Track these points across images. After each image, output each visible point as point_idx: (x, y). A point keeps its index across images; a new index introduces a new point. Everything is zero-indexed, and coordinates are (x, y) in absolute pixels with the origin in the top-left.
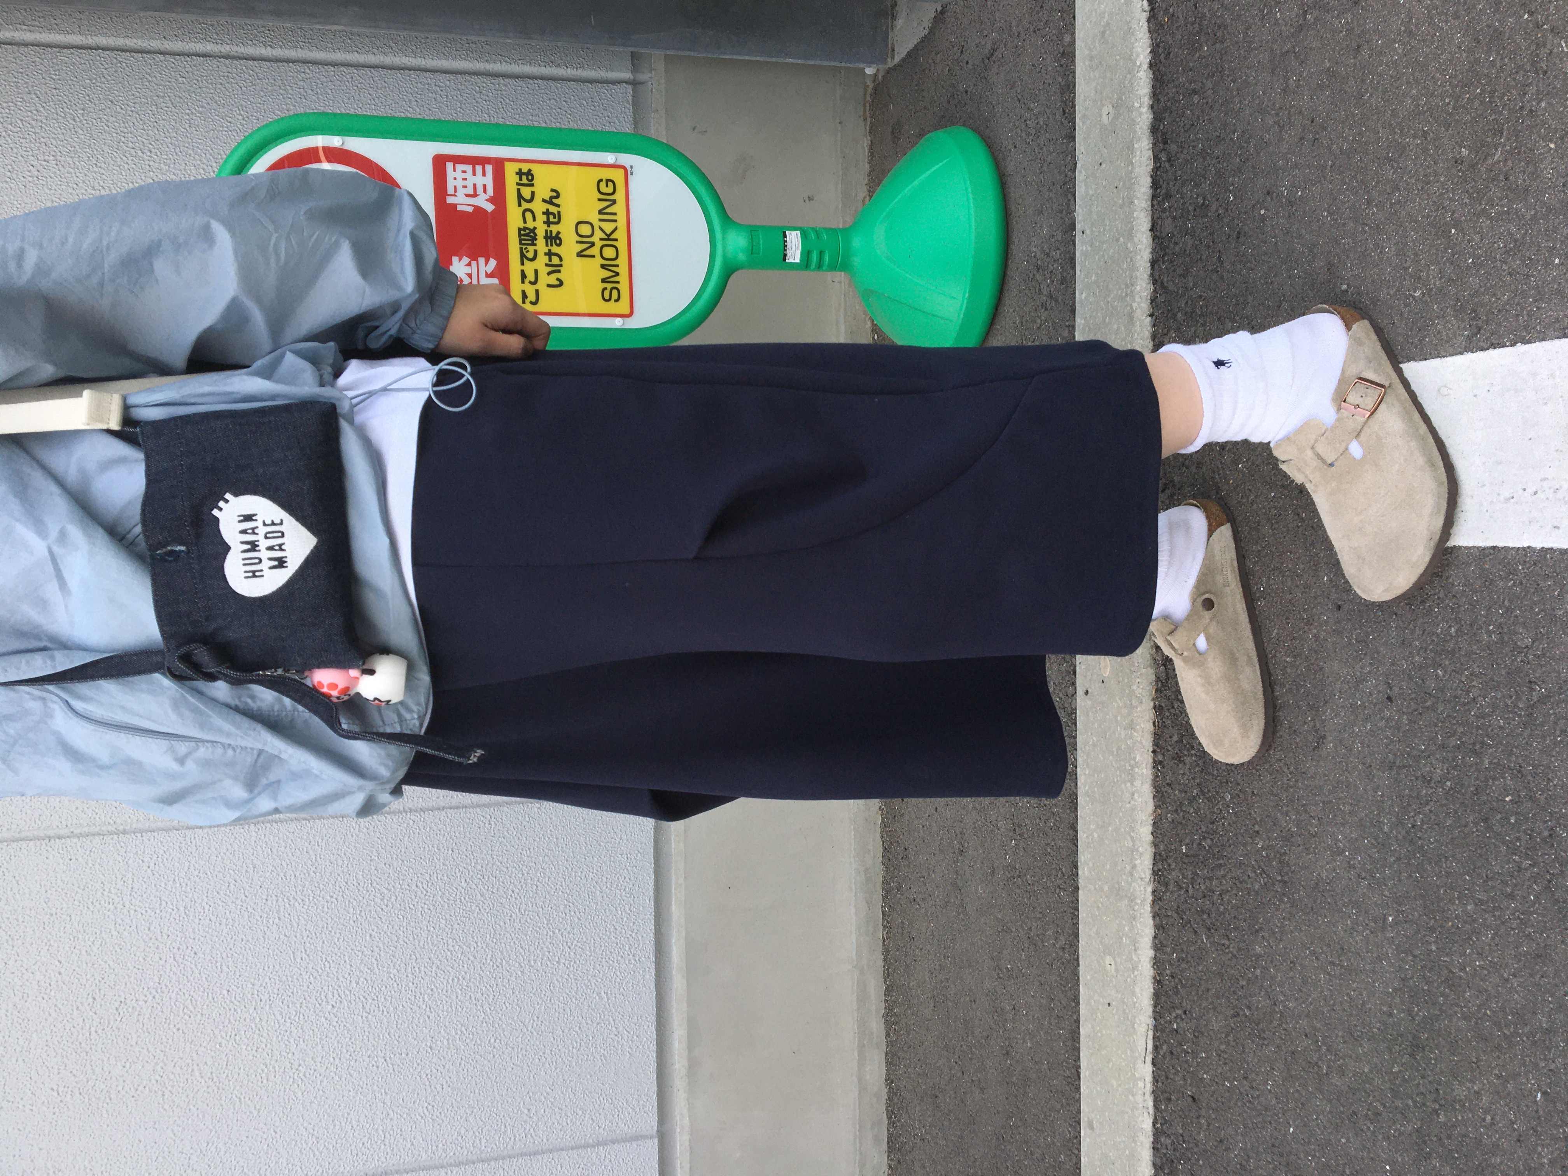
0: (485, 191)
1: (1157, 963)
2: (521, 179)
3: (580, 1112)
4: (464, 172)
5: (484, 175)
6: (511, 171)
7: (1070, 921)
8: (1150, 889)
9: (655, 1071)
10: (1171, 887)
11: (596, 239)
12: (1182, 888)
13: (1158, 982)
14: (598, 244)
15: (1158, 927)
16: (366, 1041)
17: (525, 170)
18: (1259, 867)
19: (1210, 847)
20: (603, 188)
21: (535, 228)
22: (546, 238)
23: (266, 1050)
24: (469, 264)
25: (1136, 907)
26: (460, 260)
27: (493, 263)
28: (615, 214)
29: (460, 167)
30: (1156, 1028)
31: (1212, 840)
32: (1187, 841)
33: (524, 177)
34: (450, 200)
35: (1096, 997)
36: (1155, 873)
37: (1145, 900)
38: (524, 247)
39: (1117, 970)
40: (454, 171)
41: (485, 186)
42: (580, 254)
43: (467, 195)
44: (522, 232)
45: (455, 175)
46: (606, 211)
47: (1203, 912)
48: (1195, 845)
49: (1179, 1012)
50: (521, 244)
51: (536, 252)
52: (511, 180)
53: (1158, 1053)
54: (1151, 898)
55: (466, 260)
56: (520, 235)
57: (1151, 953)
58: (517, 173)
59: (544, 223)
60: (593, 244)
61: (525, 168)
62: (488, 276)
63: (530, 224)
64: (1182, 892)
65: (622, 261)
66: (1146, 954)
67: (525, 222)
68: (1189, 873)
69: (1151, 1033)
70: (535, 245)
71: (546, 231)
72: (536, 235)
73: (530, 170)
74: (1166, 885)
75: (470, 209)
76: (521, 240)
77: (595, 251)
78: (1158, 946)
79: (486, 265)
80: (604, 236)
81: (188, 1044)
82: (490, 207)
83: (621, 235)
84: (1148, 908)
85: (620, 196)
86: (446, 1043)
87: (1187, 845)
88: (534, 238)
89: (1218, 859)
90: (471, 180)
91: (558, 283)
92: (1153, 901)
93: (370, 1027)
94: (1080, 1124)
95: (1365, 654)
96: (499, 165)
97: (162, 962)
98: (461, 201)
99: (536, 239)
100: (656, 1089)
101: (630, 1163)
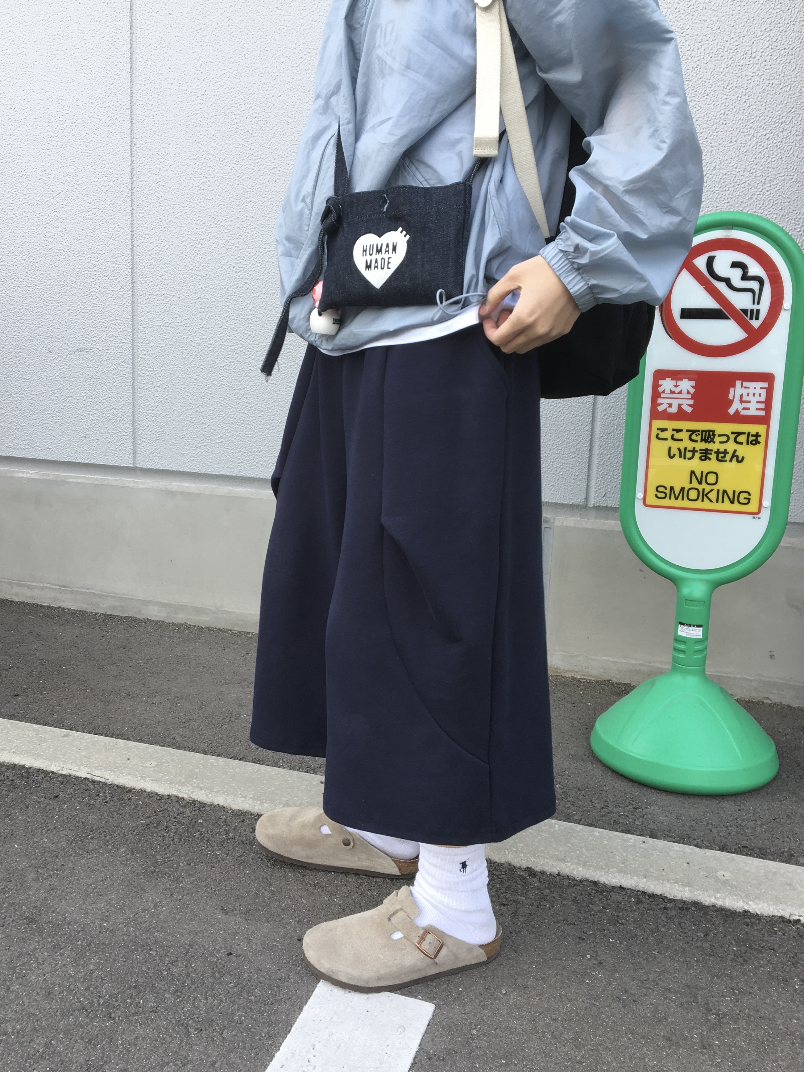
0: (744, 409)
1: (142, 792)
2: (753, 436)
3: (153, 419)
4: (760, 395)
5: (757, 409)
6: (760, 429)
7: (188, 745)
8: (186, 796)
9: (172, 469)
10: (181, 809)
11: (704, 485)
12: (178, 815)
13: (130, 790)
14: (700, 487)
15: (161, 798)
16: (211, 286)
17: (759, 439)
18: (169, 861)
19: (194, 836)
20: (743, 496)
21: (714, 442)
22: (707, 450)
23: (213, 224)
24: (689, 393)
25: (177, 786)
26: (692, 386)
27: (689, 410)
28: (723, 502)
29: (764, 392)
30: (105, 784)
31: (198, 838)
32: (204, 824)
33: (754, 438)
34: (738, 383)
35: (137, 753)
36: (194, 801)
37: (180, 792)
38: (700, 433)
39: (146, 767)
40: (761, 388)
41: (748, 409)
42: (692, 472)
43: (741, 396)
44: (711, 433)
45: (758, 388)
46: (725, 496)
47: (158, 824)
48: (200, 828)
49: (108, 799)
50: (703, 431)
51: (696, 441)
52: (753, 429)
53: (90, 782)
54: (180, 796)
55: (692, 391)
56: (709, 431)
57: (148, 790)
58: (757, 433)
59: (718, 450)
60: (700, 483)
61: (761, 439)
62: (680, 406)
63: (717, 439)
64: (176, 815)
65: (686, 503)
66: (149, 786)
67: (719, 436)
68: (185, 821)
69: (103, 780)
70: (701, 441)
71: (712, 450)
72: (709, 442)
73: (759, 443)
74: (184, 807)
75: (731, 397)
76: (705, 431)
77: (695, 484)
78: (151, 795)
79: (688, 405)
80: (705, 493)
81: (222, 175)
82: (732, 411)
83: (706, 504)
84: (175, 793)
85: (736, 507)
86: (204, 337)
87: (202, 823)
88: (706, 441)
89: (185, 839)
90: (754, 400)
91: (672, 455)
92: (178, 797)
93: (220, 290)
94: (70, 730)
95: (264, 948)
96: (765, 420)
97: (272, 160)
98: (737, 391)
99: (706, 442)
100: (161, 469)
101: (120, 448)
